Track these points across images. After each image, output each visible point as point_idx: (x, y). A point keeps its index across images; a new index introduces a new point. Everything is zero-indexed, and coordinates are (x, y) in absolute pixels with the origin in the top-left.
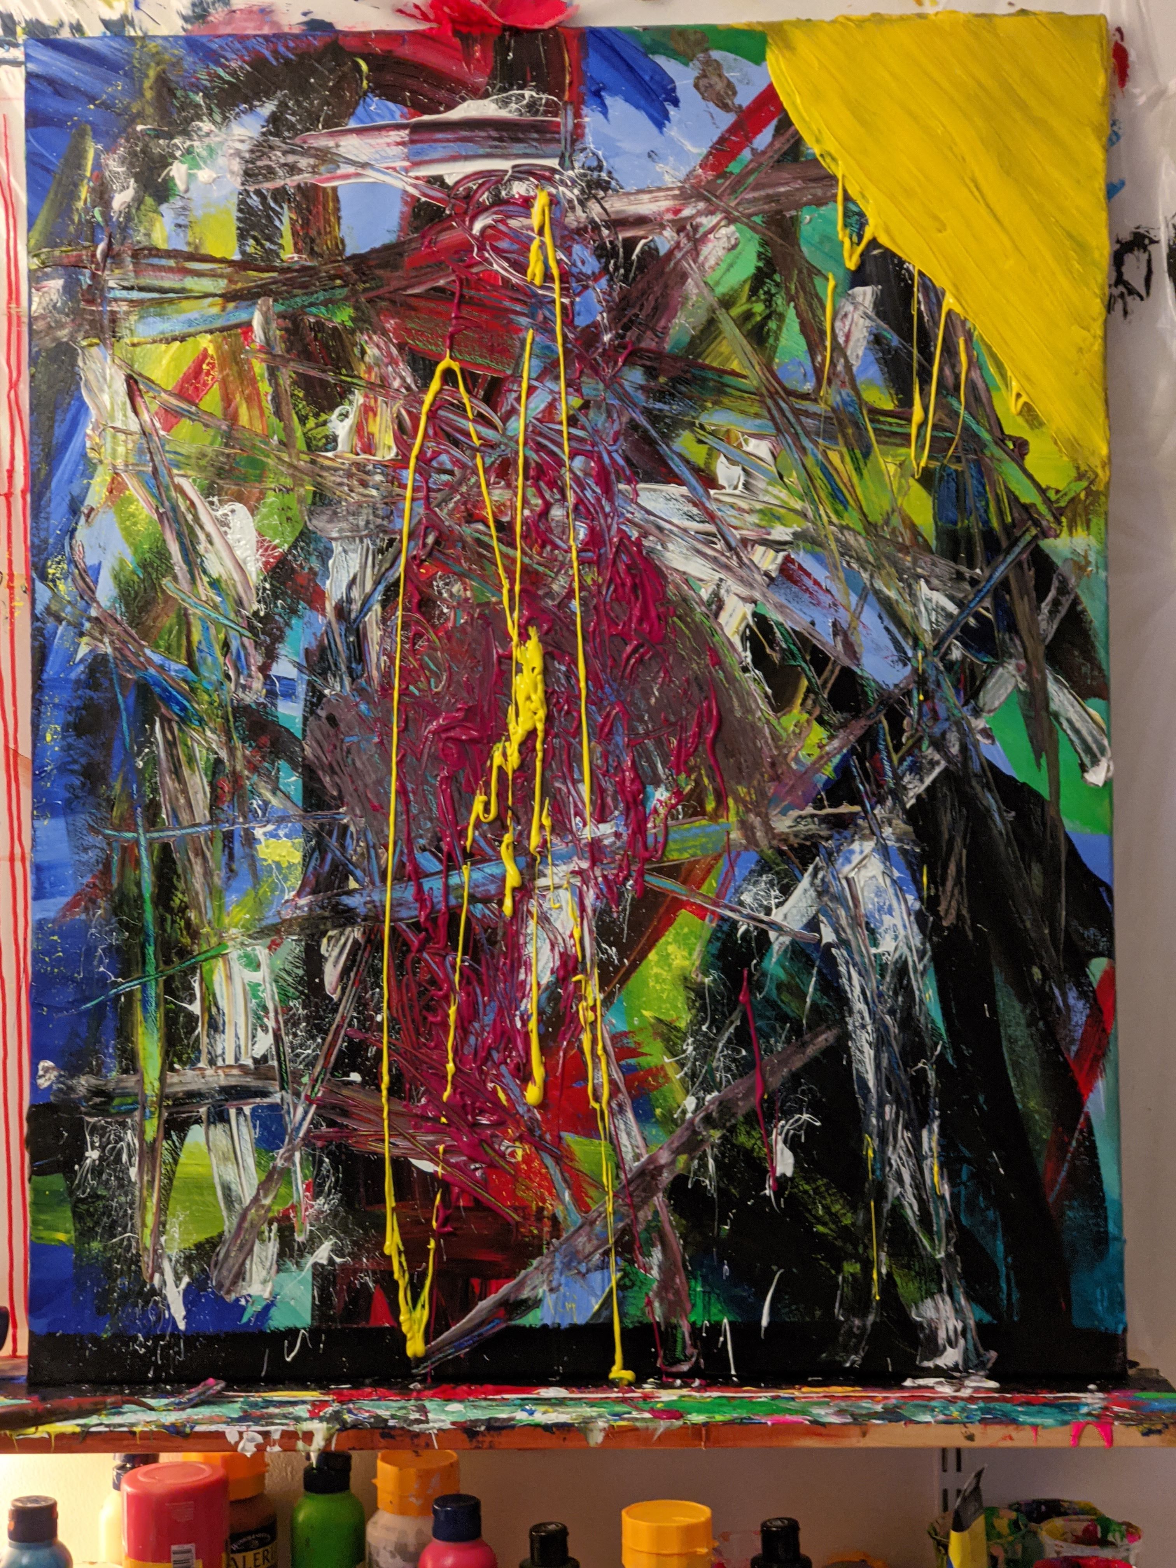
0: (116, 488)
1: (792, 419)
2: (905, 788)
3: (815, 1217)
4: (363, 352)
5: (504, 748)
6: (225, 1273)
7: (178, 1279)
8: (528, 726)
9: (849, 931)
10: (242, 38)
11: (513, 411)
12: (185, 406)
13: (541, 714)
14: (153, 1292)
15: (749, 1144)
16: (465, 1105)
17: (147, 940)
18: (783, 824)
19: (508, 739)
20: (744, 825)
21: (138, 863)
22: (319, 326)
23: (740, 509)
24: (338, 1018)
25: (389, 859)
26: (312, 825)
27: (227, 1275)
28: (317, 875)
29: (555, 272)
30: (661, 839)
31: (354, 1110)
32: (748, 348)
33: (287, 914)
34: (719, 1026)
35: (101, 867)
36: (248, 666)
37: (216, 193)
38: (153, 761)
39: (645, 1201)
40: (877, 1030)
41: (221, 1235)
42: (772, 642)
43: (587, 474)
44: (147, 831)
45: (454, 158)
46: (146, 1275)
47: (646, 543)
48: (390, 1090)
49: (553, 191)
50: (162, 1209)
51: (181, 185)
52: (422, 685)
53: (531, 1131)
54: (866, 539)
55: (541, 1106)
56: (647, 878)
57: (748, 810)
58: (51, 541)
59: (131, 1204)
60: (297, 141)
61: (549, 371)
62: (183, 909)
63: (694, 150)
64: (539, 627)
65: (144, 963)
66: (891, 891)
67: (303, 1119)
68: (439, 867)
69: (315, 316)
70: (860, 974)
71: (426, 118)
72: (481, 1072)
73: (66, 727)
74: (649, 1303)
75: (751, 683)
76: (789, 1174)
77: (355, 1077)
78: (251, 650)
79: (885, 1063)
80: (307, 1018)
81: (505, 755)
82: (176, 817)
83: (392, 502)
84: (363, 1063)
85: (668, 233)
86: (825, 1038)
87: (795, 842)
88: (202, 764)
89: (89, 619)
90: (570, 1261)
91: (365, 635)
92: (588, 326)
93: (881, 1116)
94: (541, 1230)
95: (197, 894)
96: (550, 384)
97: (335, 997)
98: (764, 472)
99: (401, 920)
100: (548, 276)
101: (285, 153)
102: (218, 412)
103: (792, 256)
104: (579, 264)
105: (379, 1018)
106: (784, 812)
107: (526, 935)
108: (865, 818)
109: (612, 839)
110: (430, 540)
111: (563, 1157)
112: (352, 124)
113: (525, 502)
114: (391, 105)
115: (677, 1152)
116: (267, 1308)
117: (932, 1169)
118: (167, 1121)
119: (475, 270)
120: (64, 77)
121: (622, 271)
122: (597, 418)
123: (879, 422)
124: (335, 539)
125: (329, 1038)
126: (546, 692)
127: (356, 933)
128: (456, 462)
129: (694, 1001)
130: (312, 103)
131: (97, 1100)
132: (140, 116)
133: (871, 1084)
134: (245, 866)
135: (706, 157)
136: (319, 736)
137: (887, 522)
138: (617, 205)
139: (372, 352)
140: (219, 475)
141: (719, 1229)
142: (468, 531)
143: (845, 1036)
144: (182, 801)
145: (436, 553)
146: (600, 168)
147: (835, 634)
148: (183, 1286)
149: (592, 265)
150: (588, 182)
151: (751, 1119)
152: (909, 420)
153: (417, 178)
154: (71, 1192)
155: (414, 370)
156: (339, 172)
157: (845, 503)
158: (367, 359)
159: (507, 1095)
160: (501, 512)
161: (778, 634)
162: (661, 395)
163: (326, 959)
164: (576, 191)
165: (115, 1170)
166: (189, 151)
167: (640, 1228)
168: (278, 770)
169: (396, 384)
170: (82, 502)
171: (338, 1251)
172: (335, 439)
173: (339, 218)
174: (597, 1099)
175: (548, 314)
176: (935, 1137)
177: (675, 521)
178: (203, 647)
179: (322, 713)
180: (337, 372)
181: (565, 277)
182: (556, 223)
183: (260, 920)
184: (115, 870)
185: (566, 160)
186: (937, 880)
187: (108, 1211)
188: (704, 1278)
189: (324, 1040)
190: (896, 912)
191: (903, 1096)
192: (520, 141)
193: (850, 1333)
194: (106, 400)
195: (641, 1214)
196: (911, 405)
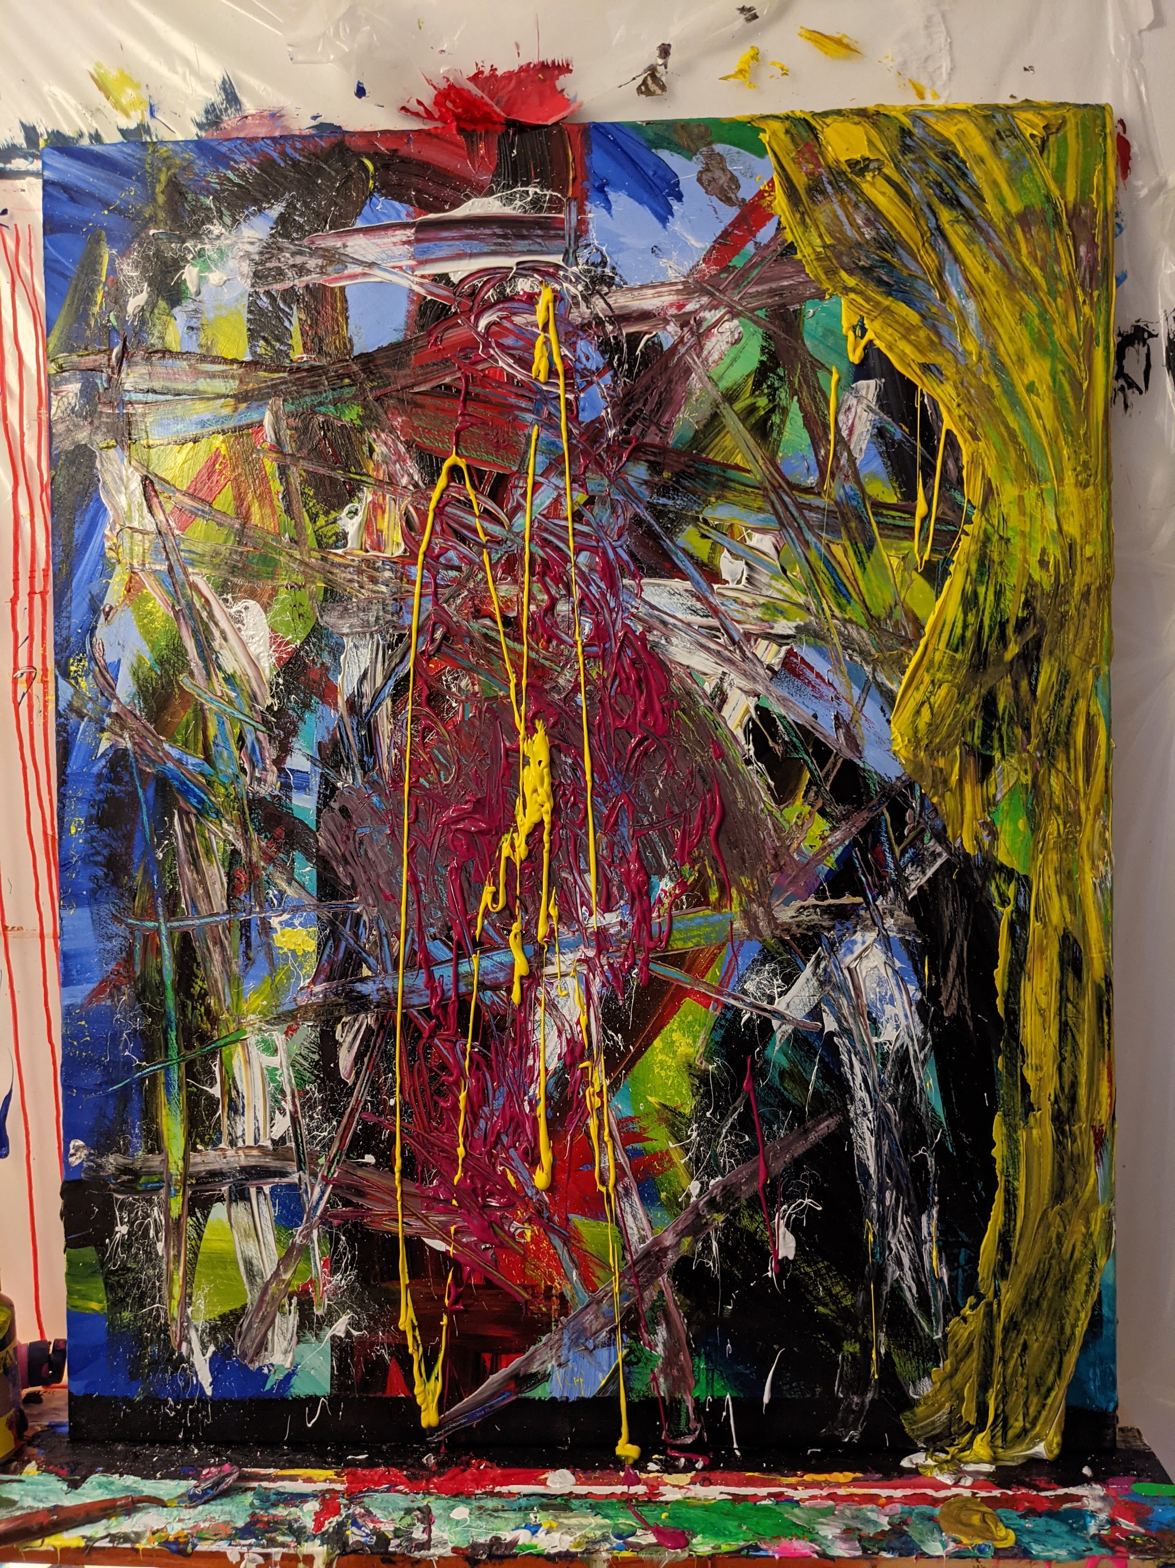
0: (132, 588)
1: (796, 514)
2: (907, 880)
3: (816, 1298)
4: (371, 450)
5: (512, 838)
6: (248, 1343)
7: (204, 1347)
8: (535, 819)
9: (851, 1020)
10: (251, 141)
11: (519, 507)
12: (198, 505)
13: (548, 806)
14: (182, 1359)
15: (752, 1228)
16: (474, 1190)
17: (169, 1026)
18: (786, 914)
19: (516, 830)
20: (747, 914)
21: (159, 951)
22: (326, 426)
23: (743, 604)
24: (353, 1102)
25: (401, 947)
26: (326, 914)
27: (250, 1346)
28: (331, 964)
29: (560, 368)
30: (665, 928)
31: (368, 1190)
32: (752, 443)
33: (302, 1000)
34: (722, 1112)
35: (124, 954)
36: (263, 760)
37: (228, 295)
38: (173, 852)
39: (651, 1281)
40: (878, 1118)
41: (244, 1307)
42: (774, 735)
43: (591, 570)
44: (167, 920)
45: (460, 256)
46: (174, 1343)
47: (650, 637)
48: (403, 1172)
49: (558, 287)
50: (188, 1281)
51: (192, 288)
52: (432, 777)
53: (539, 1212)
54: (868, 632)
55: (551, 1189)
56: (652, 966)
57: (751, 901)
58: (72, 639)
59: (159, 1277)
60: (305, 242)
61: (554, 466)
62: (203, 995)
63: (698, 245)
64: (546, 721)
65: (167, 1048)
66: (893, 981)
67: (321, 1198)
68: (451, 955)
69: (325, 415)
70: (862, 1063)
71: (432, 216)
72: (490, 1154)
73: (89, 820)
74: (655, 1379)
75: (754, 775)
76: (791, 1257)
77: (370, 1159)
78: (266, 744)
79: (886, 1149)
80: (323, 1102)
81: (513, 846)
82: (194, 906)
83: (401, 599)
84: (377, 1145)
85: (672, 328)
86: (827, 1125)
87: (798, 932)
88: (219, 855)
89: (110, 715)
90: (578, 1338)
91: (376, 729)
92: (593, 422)
93: (881, 1201)
94: (549, 1309)
95: (216, 981)
96: (555, 480)
97: (350, 1082)
98: (768, 566)
99: (413, 1006)
100: (552, 372)
101: (293, 254)
102: (231, 511)
103: (796, 350)
104: (584, 360)
105: (392, 1102)
106: (787, 903)
107: (534, 1022)
108: (867, 909)
109: (618, 928)
110: (438, 635)
111: (571, 1239)
112: (359, 224)
113: (531, 597)
114: (396, 204)
115: (681, 1234)
116: (289, 1376)
117: (931, 1253)
118: (190, 1199)
119: (480, 367)
120: (79, 183)
121: (626, 366)
122: (601, 513)
123: (882, 515)
124: (347, 635)
125: (345, 1121)
126: (552, 785)
127: (368, 1020)
128: (463, 558)
129: (698, 1088)
130: (319, 205)
131: (125, 1178)
132: (153, 220)
133: (872, 1170)
134: (262, 954)
135: (710, 252)
136: (332, 827)
137: (890, 616)
138: (621, 300)
139: (380, 449)
140: (232, 573)
141: (722, 1309)
142: (475, 626)
143: (847, 1124)
144: (201, 891)
145: (443, 648)
146: (604, 264)
147: (837, 727)
148: (209, 1354)
149: (596, 360)
150: (592, 278)
151: (754, 1203)
152: (913, 514)
153: (423, 277)
154: (103, 1264)
155: (421, 470)
156: (346, 272)
157: (848, 597)
158: (375, 456)
159: (516, 1178)
160: (508, 607)
161: (781, 727)
162: (664, 490)
163: (341, 1045)
164: (580, 288)
165: (143, 1245)
166: (200, 254)
167: (645, 1307)
168: (293, 861)
169: (404, 481)
170: (101, 601)
171: (355, 1324)
172: (345, 535)
173: (347, 318)
174: (604, 1182)
175: (552, 410)
176: (934, 1222)
177: (679, 615)
178: (219, 741)
179: (335, 805)
180: (346, 469)
181: (569, 372)
182: (561, 319)
183: (276, 1006)
184: (137, 958)
185: (570, 256)
186: (939, 971)
187: (137, 1283)
188: (708, 1358)
189: (339, 1122)
190: (898, 1003)
191: (903, 1182)
192: (524, 237)
193: (849, 1410)
194: (123, 501)
195: (646, 1294)
196: (915, 498)
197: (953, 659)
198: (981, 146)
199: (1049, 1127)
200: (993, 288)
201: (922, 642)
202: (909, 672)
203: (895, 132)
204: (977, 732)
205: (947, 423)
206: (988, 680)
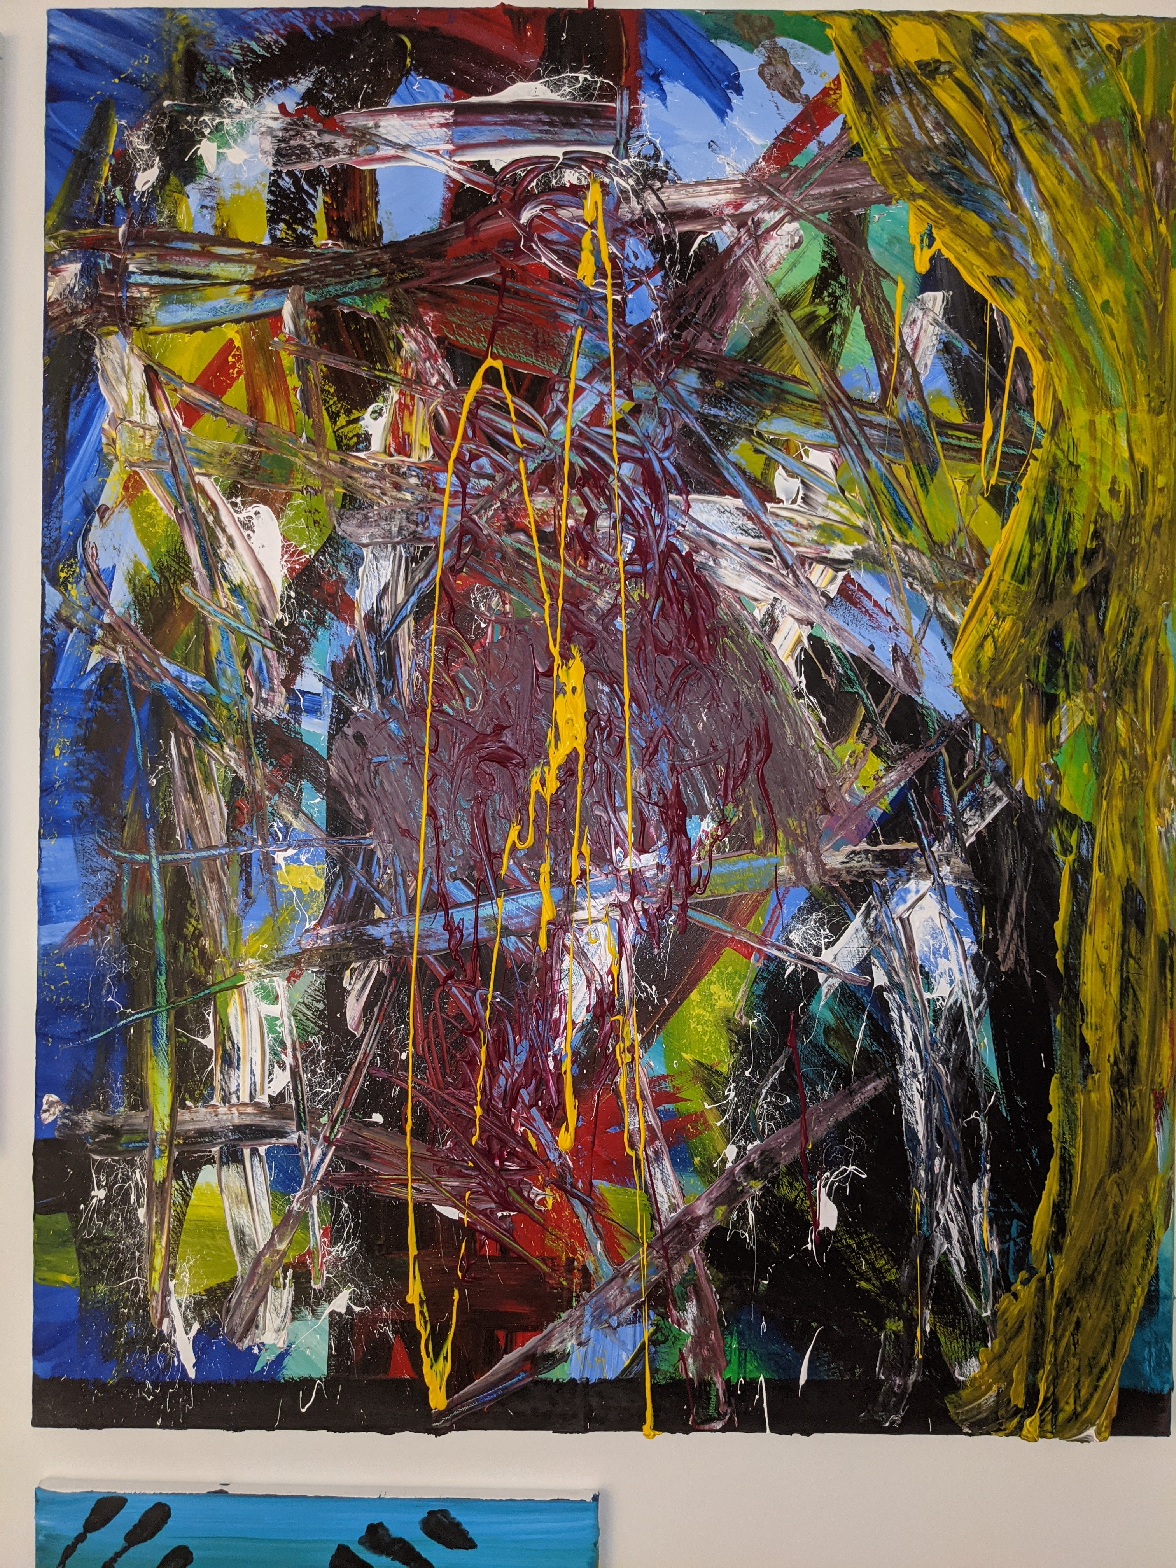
0: (131, 488)
1: (856, 431)
2: (965, 825)
3: (858, 1272)
4: (399, 346)
5: (543, 772)
6: (237, 1320)
7: (188, 1325)
8: (569, 750)
9: (902, 975)
10: (278, 12)
11: (558, 413)
12: (208, 400)
13: (582, 737)
14: (162, 1337)
15: (791, 1197)
16: (493, 1150)
17: (158, 969)
18: (835, 860)
19: (548, 763)
20: (793, 859)
21: (149, 887)
22: (354, 316)
23: (798, 525)
24: (360, 1056)
25: (418, 887)
26: (335, 851)
27: (239, 1321)
28: (340, 902)
29: (608, 266)
30: (705, 872)
31: (375, 1153)
32: (810, 354)
33: (307, 943)
34: (762, 1071)
35: (110, 890)
36: (271, 680)
37: (247, 174)
38: (167, 778)
39: (682, 1252)
40: (929, 1079)
41: (234, 1280)
42: (828, 666)
43: (636, 483)
44: (159, 854)
45: (501, 143)
46: (155, 1320)
47: (697, 558)
48: (414, 1133)
49: (606, 180)
50: (172, 1252)
51: (209, 164)
52: (457, 703)
53: (563, 1177)
54: (930, 559)
55: (574, 1152)
56: (690, 912)
57: (798, 844)
58: (63, 542)
59: (139, 1247)
60: (334, 120)
61: (597, 372)
62: (198, 935)
63: (758, 142)
64: (582, 646)
65: (155, 994)
66: (947, 933)
67: (322, 1161)
68: (472, 897)
69: (349, 306)
70: (913, 1020)
71: (474, 99)
72: (510, 1115)
73: (75, 741)
74: (682, 1358)
75: (805, 710)
76: (833, 1228)
77: (377, 1118)
78: (274, 662)
79: (936, 1112)
80: (327, 1055)
81: (543, 780)
82: (191, 838)
83: (428, 508)
84: (385, 1104)
85: (728, 228)
86: (873, 1087)
87: (847, 878)
88: (219, 783)
89: (101, 626)
90: (600, 1315)
91: (397, 649)
92: (641, 325)
93: (930, 1169)
94: (570, 1281)
95: (212, 921)
96: (599, 385)
97: (358, 1034)
98: (825, 485)
99: (429, 952)
100: (600, 272)
101: (320, 133)
102: (243, 407)
103: (859, 258)
104: (632, 258)
105: (404, 1056)
106: (836, 848)
107: (560, 971)
108: (922, 855)
109: (654, 871)
110: (466, 549)
111: (595, 1206)
112: (393, 103)
113: (570, 511)
114: (435, 84)
115: (716, 1203)
116: (281, 1357)
117: (981, 1225)
118: (176, 1161)
119: (521, 262)
120: (87, 48)
121: (678, 267)
123: (947, 436)
124: (366, 546)
125: (351, 1076)
126: (587, 714)
127: (379, 966)
128: (498, 467)
129: (737, 1045)
130: (351, 81)
132: (167, 91)
133: (921, 1136)
134: (264, 892)
135: (770, 149)
136: (345, 755)
137: (953, 542)
138: (673, 197)
139: (409, 345)
140: (242, 474)
141: (758, 1283)
142: (508, 540)
143: (895, 1085)
144: (198, 822)
146: (657, 157)
147: (895, 661)
148: (193, 1332)
149: (646, 259)
150: (643, 172)
151: (794, 1170)
152: (980, 436)
153: (461, 163)
154: (76, 1232)
155: (454, 366)
156: (379, 154)
157: (909, 521)
158: (403, 353)
159: (537, 1139)
160: (544, 521)
161: (835, 659)
162: (716, 399)
163: (349, 993)
164: (631, 181)
165: (122, 1210)
166: (218, 128)
167: (675, 1281)
168: (301, 791)
169: (434, 380)
170: (96, 501)
171: (356, 1299)
172: (367, 438)
173: (377, 203)
174: (633, 1146)
175: (597, 310)
176: (985, 1192)
177: (729, 535)
178: (222, 658)
180: (371, 367)
181: (617, 271)
182: (611, 214)
183: (278, 950)
184: (125, 896)
185: (621, 148)
186: (996, 922)
187: (114, 1253)
188: (741, 1334)
189: (344, 1078)
190: (952, 957)
191: (954, 1148)
192: (572, 126)
193: (891, 1392)
194: (123, 391)
195: (676, 1267)
196: (982, 419)
197: (1018, 590)
198: (1055, 54)
199: (1108, 1091)
200: (1067, 200)
201: (987, 572)
202: (972, 603)
203: (966, 35)
204: (1042, 669)
205: (1018, 341)
206: (1055, 612)
